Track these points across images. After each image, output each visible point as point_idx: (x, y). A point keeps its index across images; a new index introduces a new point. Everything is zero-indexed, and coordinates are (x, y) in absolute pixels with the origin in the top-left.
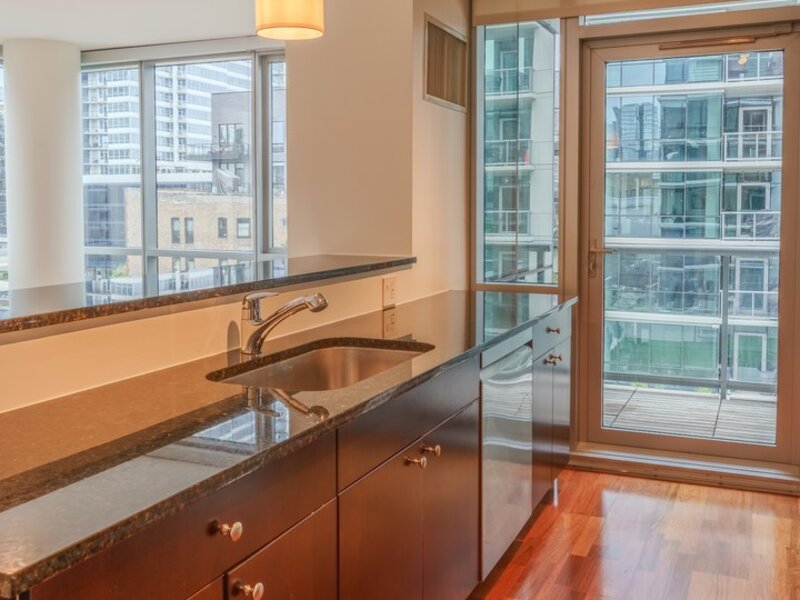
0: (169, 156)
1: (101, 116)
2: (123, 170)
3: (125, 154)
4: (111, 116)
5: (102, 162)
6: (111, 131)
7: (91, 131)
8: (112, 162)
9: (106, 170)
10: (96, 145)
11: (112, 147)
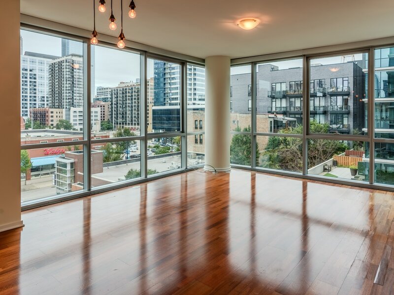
0: (190, 99)
1: (169, 87)
2: (176, 104)
3: (176, 99)
4: (172, 86)
5: (169, 102)
6: (172, 91)
7: (166, 92)
8: (173, 102)
9: (171, 104)
10: (167, 96)
11: (172, 97)
